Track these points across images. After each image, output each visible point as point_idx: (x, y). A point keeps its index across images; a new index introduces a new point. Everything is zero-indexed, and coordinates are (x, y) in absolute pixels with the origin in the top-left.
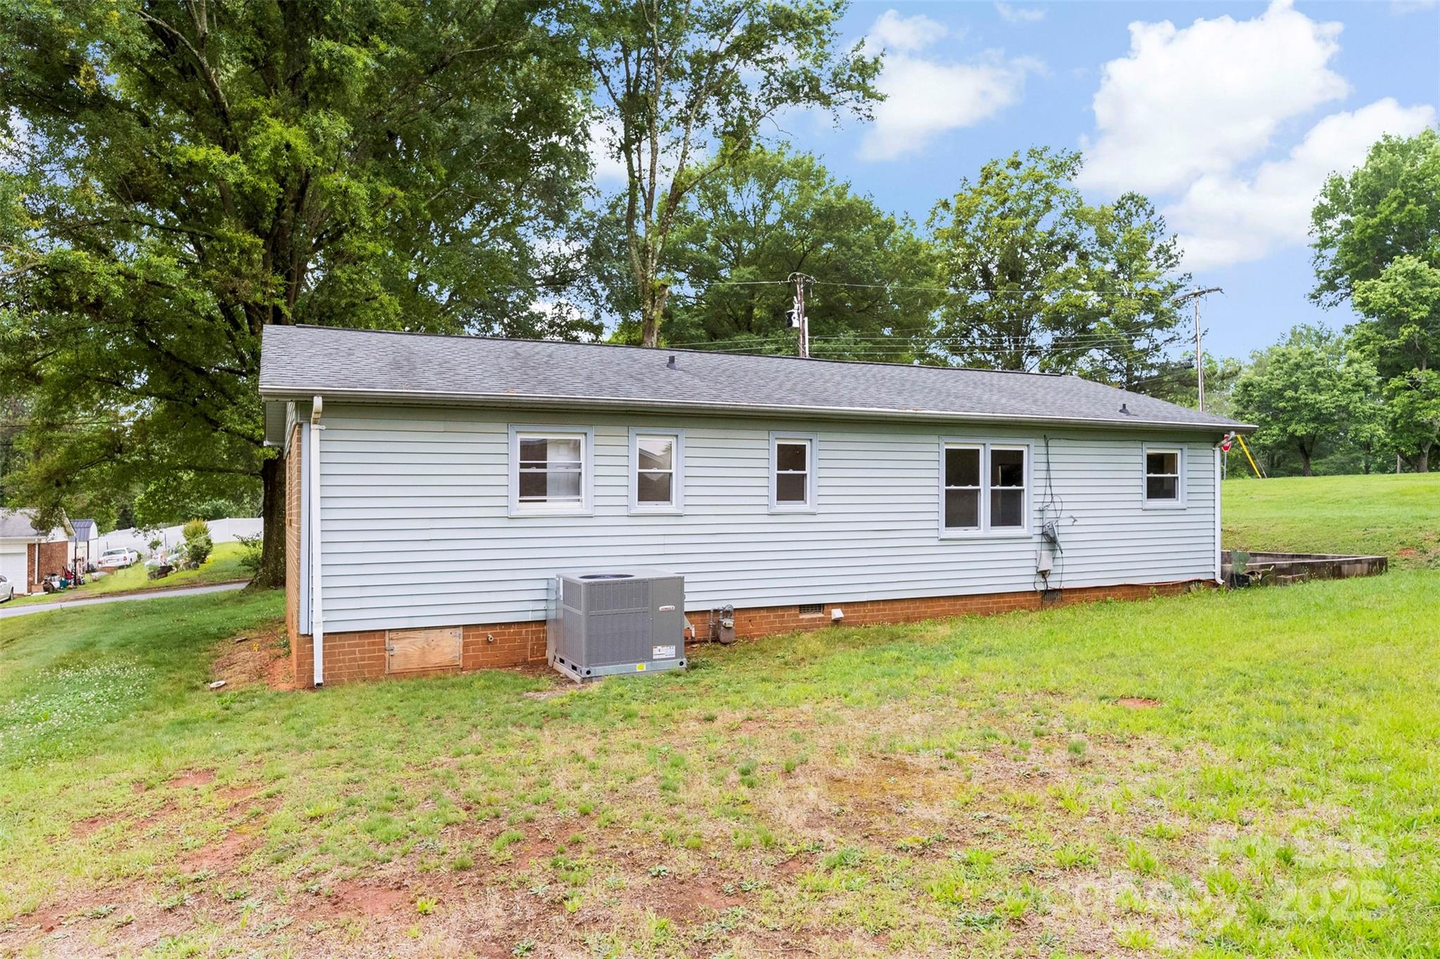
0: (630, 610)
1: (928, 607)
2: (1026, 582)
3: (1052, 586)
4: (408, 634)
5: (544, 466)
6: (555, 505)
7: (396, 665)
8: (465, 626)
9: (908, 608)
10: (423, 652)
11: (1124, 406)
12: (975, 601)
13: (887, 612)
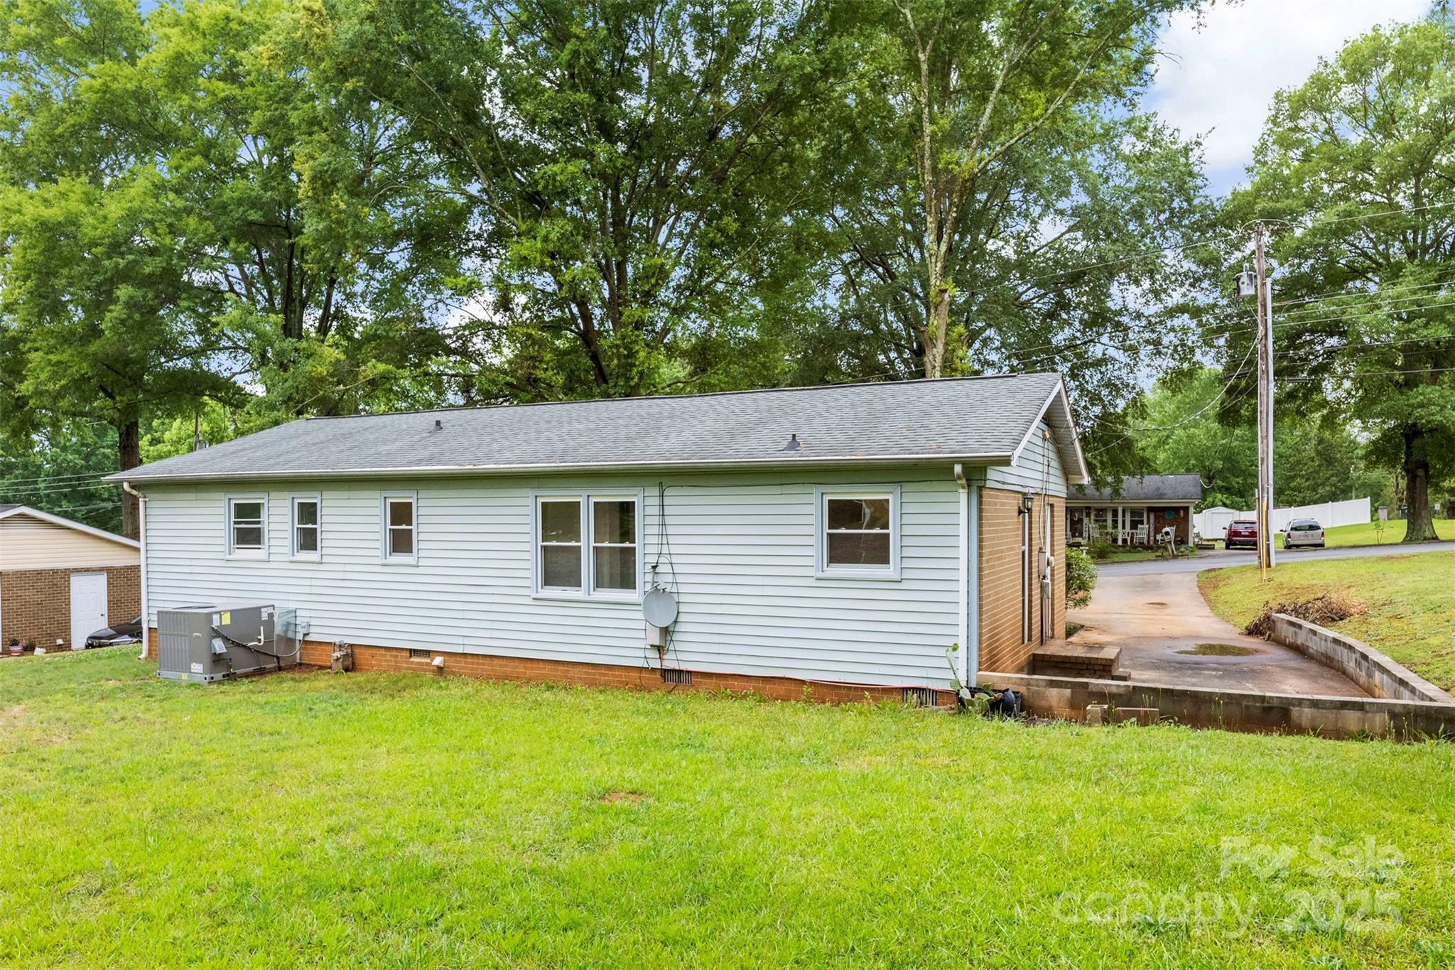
11: (794, 436)
13: (486, 666)
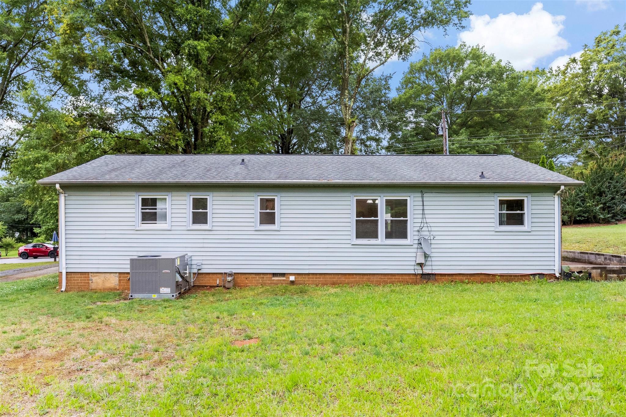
0: (150, 271)
1: (346, 278)
2: (410, 269)
3: (426, 271)
4: (97, 274)
5: (156, 209)
6: (159, 225)
7: (93, 286)
8: (119, 273)
9: (334, 278)
10: (103, 282)
11: (482, 173)
12: (376, 276)
13: (322, 279)
